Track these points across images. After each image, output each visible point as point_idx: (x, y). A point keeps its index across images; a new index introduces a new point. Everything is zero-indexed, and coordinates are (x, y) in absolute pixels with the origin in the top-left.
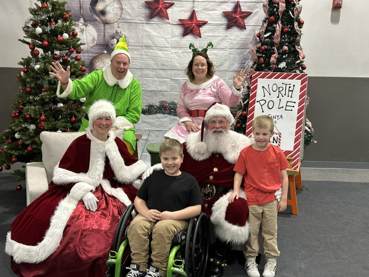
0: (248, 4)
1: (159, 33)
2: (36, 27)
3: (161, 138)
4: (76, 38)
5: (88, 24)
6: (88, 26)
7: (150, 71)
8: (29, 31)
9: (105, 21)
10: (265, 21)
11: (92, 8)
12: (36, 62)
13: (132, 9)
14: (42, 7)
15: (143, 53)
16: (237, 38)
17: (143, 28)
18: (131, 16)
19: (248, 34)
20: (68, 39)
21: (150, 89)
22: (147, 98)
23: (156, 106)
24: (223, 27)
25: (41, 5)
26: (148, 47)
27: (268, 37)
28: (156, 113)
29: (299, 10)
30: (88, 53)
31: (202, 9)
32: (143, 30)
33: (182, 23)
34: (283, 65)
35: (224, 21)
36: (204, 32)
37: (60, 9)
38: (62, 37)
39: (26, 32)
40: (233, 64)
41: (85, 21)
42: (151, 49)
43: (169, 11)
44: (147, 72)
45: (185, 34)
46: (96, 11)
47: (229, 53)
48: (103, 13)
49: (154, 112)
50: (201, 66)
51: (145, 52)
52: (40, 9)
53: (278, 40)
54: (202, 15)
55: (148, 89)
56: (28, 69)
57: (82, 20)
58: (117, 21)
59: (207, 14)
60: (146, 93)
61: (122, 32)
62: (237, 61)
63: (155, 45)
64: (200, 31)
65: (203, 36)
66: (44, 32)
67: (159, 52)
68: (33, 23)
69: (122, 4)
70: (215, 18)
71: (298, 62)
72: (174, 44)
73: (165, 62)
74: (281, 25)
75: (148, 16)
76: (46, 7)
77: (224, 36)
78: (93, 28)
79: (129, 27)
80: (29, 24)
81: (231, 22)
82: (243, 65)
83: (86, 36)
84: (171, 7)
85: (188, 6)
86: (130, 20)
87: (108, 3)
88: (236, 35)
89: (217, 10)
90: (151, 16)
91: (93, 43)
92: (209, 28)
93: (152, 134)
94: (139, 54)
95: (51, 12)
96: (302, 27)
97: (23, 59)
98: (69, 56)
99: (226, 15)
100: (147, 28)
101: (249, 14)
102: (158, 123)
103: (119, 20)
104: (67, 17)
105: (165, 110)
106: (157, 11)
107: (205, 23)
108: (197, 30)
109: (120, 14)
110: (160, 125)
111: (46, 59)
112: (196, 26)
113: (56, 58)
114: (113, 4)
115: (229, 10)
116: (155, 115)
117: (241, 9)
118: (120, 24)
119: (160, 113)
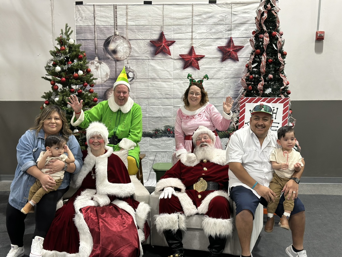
0: (240, 39)
1: (163, 67)
2: (56, 67)
3: (167, 159)
4: (90, 74)
5: (102, 62)
6: (102, 63)
7: (156, 100)
8: (50, 70)
9: (116, 58)
10: (252, 54)
11: (105, 48)
12: (56, 96)
13: (139, 47)
14: (61, 50)
15: (149, 85)
16: (231, 69)
17: (149, 63)
18: (138, 53)
19: (241, 65)
20: (82, 75)
21: (156, 116)
22: (153, 123)
23: (161, 130)
24: (218, 60)
25: (60, 48)
26: (153, 79)
27: (255, 67)
28: (161, 136)
29: (282, 43)
30: (102, 86)
31: (199, 45)
32: (149, 65)
33: (182, 57)
34: (269, 91)
35: (219, 55)
36: (202, 65)
37: (75, 51)
38: (77, 74)
39: (48, 70)
40: (228, 92)
41: (99, 59)
42: (156, 81)
43: (171, 48)
44: (153, 101)
45: (185, 67)
46: (108, 50)
47: (225, 82)
48: (114, 52)
49: (160, 136)
50: (195, 95)
51: (151, 84)
52: (59, 51)
53: (264, 69)
54: (199, 50)
55: (154, 116)
56: (49, 102)
57: (97, 59)
58: (127, 58)
59: (204, 50)
60: (152, 119)
61: (131, 68)
62: (231, 89)
63: (159, 77)
64: (198, 64)
65: (201, 68)
66: (63, 70)
67: (163, 83)
68: (53, 63)
69: (131, 44)
70: (211, 53)
71: (283, 88)
72: (176, 76)
73: (169, 92)
74: (266, 56)
75: (154, 53)
76: (64, 50)
77: (219, 68)
78: (106, 65)
79: (137, 63)
80: (50, 64)
81: (225, 55)
82: (237, 92)
83: (101, 72)
84: (173, 44)
85: (188, 43)
86: (138, 57)
87: (118, 43)
88: (230, 66)
89: (213, 45)
90: (156, 53)
91: (106, 78)
92: (206, 61)
93: (159, 155)
94: (146, 86)
95: (68, 53)
96: (285, 58)
97: (45, 93)
98: (84, 90)
99: (221, 49)
100: (152, 63)
101: (241, 48)
102: (163, 145)
103: (128, 58)
104: (82, 57)
105: (170, 133)
106: (161, 48)
107: (202, 57)
108: (195, 63)
109: (129, 53)
110: (165, 147)
111: (64, 92)
112: (195, 60)
113: (72, 91)
114: (123, 44)
115: (223, 45)
116: (160, 138)
117: (233, 43)
118: (129, 60)
119: (165, 136)
